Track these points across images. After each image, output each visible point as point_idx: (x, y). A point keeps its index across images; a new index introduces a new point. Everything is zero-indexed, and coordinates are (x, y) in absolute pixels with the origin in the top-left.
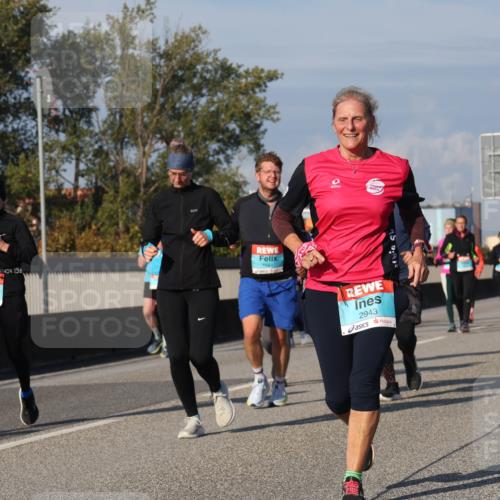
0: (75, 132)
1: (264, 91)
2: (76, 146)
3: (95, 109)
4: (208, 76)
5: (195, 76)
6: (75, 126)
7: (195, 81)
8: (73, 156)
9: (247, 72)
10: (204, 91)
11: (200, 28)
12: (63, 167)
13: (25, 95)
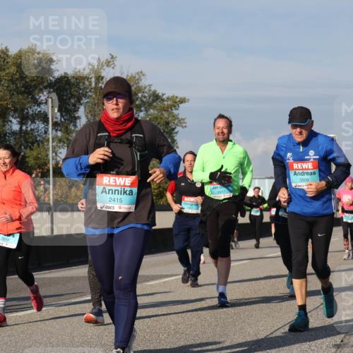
0: (67, 131)
1: (178, 109)
2: (68, 139)
3: (79, 118)
4: (145, 100)
5: (137, 100)
6: (67, 127)
7: (137, 103)
8: (65, 145)
9: (168, 98)
10: (143, 109)
11: (141, 72)
12: (60, 151)
13: (39, 109)
